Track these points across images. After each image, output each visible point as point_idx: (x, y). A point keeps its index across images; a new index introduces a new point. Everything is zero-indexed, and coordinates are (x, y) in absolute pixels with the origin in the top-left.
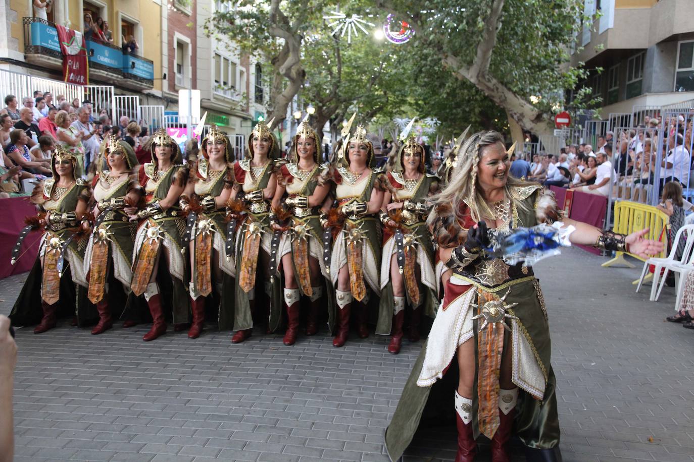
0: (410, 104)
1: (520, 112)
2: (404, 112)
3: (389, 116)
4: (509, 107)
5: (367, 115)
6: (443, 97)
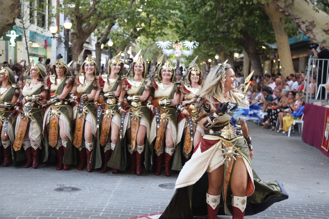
0: (171, 27)
1: (310, 20)
2: (165, 34)
3: (152, 38)
4: (295, 13)
5: (131, 36)
6: (206, 10)
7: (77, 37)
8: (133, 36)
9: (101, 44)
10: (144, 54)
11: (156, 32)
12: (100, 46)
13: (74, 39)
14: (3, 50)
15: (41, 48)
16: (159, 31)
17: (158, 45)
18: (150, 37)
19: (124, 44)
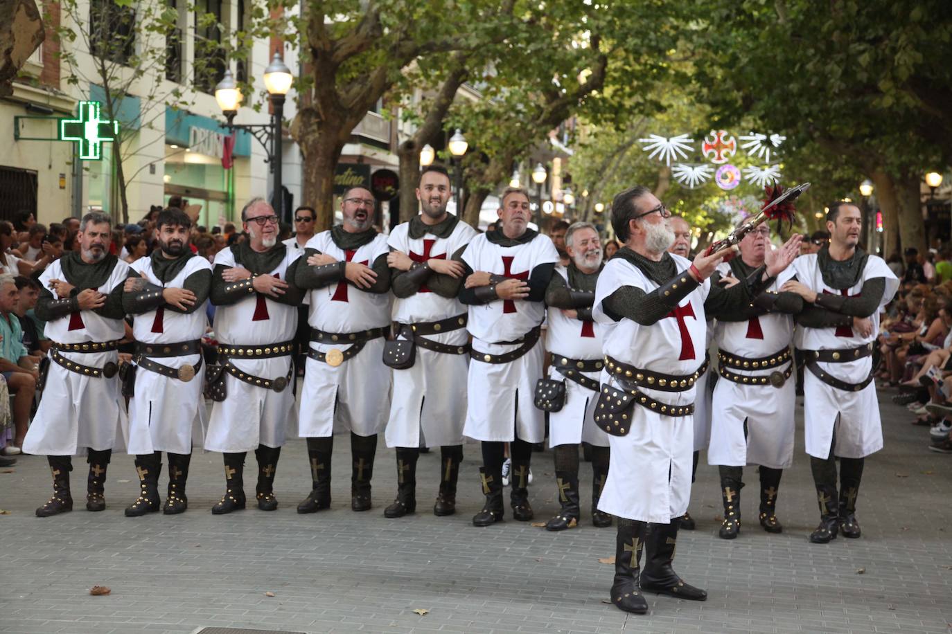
7: (320, 124)
8: (542, 117)
9: (420, 149)
10: (594, 183)
11: (628, 103)
12: (418, 158)
13: (309, 129)
14: (63, 176)
15: (212, 166)
16: (638, 98)
17: (646, 149)
18: (606, 120)
19: (510, 147)
